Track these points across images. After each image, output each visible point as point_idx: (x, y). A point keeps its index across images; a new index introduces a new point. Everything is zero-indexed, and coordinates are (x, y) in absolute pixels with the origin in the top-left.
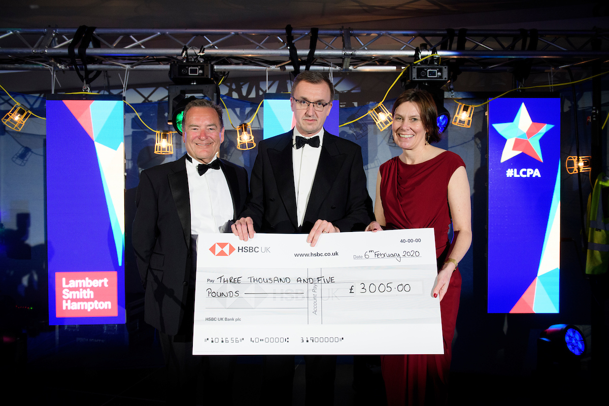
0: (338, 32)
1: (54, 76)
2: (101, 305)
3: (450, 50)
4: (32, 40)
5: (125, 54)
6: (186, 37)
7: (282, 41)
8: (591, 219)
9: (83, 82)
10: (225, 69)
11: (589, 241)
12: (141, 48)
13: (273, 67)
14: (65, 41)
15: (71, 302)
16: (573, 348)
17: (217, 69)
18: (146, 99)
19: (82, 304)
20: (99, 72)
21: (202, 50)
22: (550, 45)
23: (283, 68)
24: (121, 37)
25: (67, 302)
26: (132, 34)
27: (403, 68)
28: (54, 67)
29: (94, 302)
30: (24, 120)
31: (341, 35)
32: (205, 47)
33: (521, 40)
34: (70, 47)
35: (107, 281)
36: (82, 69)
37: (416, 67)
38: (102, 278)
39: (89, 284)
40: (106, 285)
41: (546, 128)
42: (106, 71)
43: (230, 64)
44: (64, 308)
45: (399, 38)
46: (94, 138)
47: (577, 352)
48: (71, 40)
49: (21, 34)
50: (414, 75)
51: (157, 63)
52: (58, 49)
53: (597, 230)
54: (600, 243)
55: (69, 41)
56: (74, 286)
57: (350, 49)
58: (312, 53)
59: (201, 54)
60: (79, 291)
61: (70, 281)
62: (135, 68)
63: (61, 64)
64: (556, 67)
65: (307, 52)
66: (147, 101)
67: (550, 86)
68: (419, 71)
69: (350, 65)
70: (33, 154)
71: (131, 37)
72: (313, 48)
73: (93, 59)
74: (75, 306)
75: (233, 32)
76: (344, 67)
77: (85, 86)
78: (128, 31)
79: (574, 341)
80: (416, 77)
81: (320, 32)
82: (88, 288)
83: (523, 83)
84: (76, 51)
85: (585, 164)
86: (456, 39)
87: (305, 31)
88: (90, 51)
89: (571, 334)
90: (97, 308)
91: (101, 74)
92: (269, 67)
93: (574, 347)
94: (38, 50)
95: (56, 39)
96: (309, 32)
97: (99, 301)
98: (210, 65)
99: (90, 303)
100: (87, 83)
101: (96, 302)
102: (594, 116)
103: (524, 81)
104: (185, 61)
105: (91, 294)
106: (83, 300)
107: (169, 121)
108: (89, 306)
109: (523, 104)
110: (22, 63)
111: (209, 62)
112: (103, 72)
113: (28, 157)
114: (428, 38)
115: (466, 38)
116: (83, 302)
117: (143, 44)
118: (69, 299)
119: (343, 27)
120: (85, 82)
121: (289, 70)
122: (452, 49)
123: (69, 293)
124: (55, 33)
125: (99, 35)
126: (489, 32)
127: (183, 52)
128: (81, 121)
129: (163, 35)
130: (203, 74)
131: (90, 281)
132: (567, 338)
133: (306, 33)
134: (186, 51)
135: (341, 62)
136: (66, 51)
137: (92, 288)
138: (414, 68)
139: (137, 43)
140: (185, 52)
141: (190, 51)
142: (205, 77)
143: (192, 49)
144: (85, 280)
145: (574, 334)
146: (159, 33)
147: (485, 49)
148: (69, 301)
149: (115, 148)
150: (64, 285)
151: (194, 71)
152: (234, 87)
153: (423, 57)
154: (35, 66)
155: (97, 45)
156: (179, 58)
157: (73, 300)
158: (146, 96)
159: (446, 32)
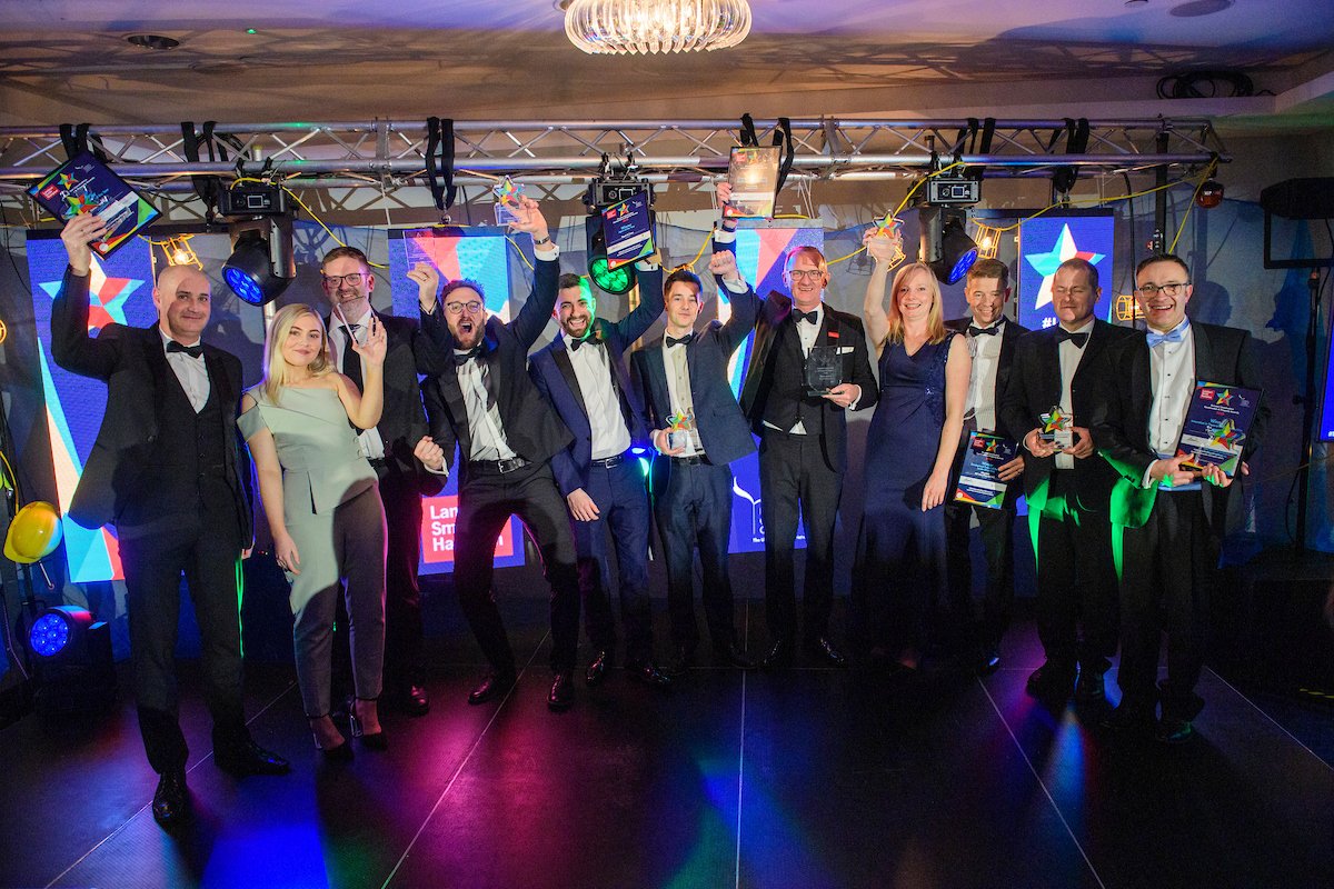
0: (817, 124)
3: (972, 154)
9: (442, 208)
12: (530, 157)
13: (720, 177)
15: (444, 541)
21: (631, 159)
24: (492, 135)
25: (438, 541)
26: (509, 129)
28: (386, 182)
33: (1067, 134)
34: (429, 156)
37: (936, 183)
41: (1096, 258)
42: (463, 186)
44: (435, 549)
50: (935, 194)
52: (401, 159)
56: (447, 516)
58: (789, 161)
59: (632, 167)
61: (442, 510)
64: (1108, 170)
68: (941, 188)
69: (834, 173)
71: (509, 133)
75: (663, 125)
76: (824, 176)
77: (445, 214)
78: (505, 125)
80: (937, 198)
81: (792, 124)
84: (437, 162)
86: (980, 133)
87: (770, 123)
96: (776, 124)
98: (649, 185)
102: (1158, 241)
103: (1067, 192)
104: (609, 178)
109: (1066, 226)
112: (459, 186)
114: (941, 133)
115: (993, 132)
118: (441, 535)
119: (823, 116)
120: (445, 207)
123: (440, 527)
124: (390, 130)
126: (1023, 123)
127: (604, 163)
128: (444, 269)
129: (559, 130)
133: (772, 126)
134: (608, 160)
135: (823, 171)
136: (421, 163)
140: (608, 164)
141: (613, 161)
143: (616, 157)
146: (553, 128)
148: (442, 539)
150: (433, 517)
151: (627, 195)
153: (943, 166)
159: (967, 123)
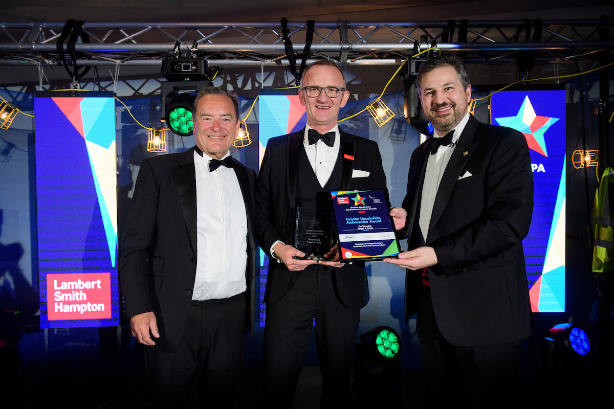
0: (335, 24)
1: (41, 71)
2: (94, 307)
3: (451, 43)
4: (18, 34)
5: (116, 49)
6: (178, 31)
7: (277, 34)
8: (597, 216)
9: (72, 78)
10: (219, 64)
11: (595, 238)
12: (132, 43)
13: (268, 62)
14: (53, 36)
15: (63, 305)
16: (578, 348)
17: (211, 64)
18: (137, 91)
19: (75, 306)
20: (88, 67)
21: (195, 45)
22: (555, 35)
23: (279, 62)
24: (111, 31)
25: (59, 305)
26: (122, 28)
27: (402, 61)
28: (41, 63)
29: (86, 304)
30: (11, 118)
31: (338, 27)
32: (198, 42)
33: (525, 31)
34: (59, 42)
35: (100, 282)
36: (71, 64)
37: (415, 61)
38: (95, 280)
39: (82, 285)
40: (99, 287)
41: (551, 121)
42: (95, 67)
43: (224, 58)
44: (56, 311)
45: (398, 30)
46: (85, 136)
47: (581, 352)
48: (60, 35)
49: (6, 28)
50: (413, 69)
51: (149, 58)
52: (46, 44)
53: (603, 226)
54: (607, 239)
55: (57, 36)
56: (66, 288)
57: (347, 43)
58: (308, 47)
59: (194, 49)
60: (72, 293)
61: (62, 284)
62: (125, 63)
63: (48, 59)
64: (562, 58)
65: (303, 46)
66: (137, 94)
67: (555, 77)
68: (418, 64)
69: (348, 58)
70: (17, 150)
71: (122, 31)
72: (309, 41)
73: (82, 55)
74: (67, 309)
75: (226, 25)
76: (342, 61)
77: (75, 82)
78: (118, 24)
79: (579, 341)
80: (415, 72)
81: (316, 24)
82: (81, 290)
83: (527, 75)
84: (65, 47)
85: (593, 158)
86: (457, 30)
87: (300, 24)
88: (80, 46)
89: (576, 334)
90: (90, 310)
91: (90, 70)
92: (264, 61)
93: (579, 346)
94: (25, 45)
95: (43, 33)
96: (305, 24)
97: (92, 304)
98: (203, 61)
99: (82, 306)
100: (76, 80)
101: (89, 304)
102: (601, 109)
103: (528, 73)
104: (177, 57)
105: (84, 296)
106: (75, 302)
107: (162, 119)
108: (82, 308)
109: (527, 97)
110: (8, 59)
111: (202, 58)
112: (92, 67)
113: (11, 153)
114: (428, 30)
115: (467, 29)
116: (76, 304)
117: (134, 38)
118: (61, 301)
119: (340, 19)
120: (74, 78)
121: (284, 64)
122: (453, 42)
123: (60, 295)
124: (43, 28)
125: (87, 29)
126: (491, 23)
127: (175, 48)
128: (71, 118)
129: (154, 29)
130: (196, 71)
131: (83, 283)
132: (571, 338)
133: (302, 26)
134: (179, 46)
135: (339, 56)
136: (54, 47)
137: (85, 290)
138: (413, 62)
139: (128, 37)
140: (177, 47)
141: (183, 46)
142: (198, 73)
143: (185, 44)
144: (77, 282)
145: (579, 333)
146: (150, 27)
147: (488, 41)
148: (61, 304)
149: (107, 147)
150: (56, 288)
151: (187, 67)
152: (229, 78)
153: (422, 50)
154: (22, 62)
155: (86, 40)
156: (171, 53)
157: (65, 303)
158: (136, 89)
159: (446, 24)
